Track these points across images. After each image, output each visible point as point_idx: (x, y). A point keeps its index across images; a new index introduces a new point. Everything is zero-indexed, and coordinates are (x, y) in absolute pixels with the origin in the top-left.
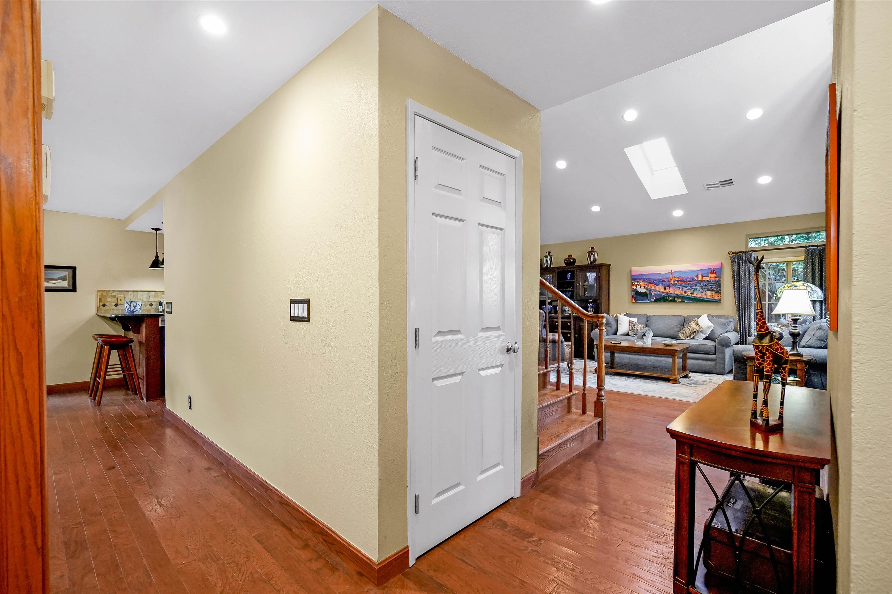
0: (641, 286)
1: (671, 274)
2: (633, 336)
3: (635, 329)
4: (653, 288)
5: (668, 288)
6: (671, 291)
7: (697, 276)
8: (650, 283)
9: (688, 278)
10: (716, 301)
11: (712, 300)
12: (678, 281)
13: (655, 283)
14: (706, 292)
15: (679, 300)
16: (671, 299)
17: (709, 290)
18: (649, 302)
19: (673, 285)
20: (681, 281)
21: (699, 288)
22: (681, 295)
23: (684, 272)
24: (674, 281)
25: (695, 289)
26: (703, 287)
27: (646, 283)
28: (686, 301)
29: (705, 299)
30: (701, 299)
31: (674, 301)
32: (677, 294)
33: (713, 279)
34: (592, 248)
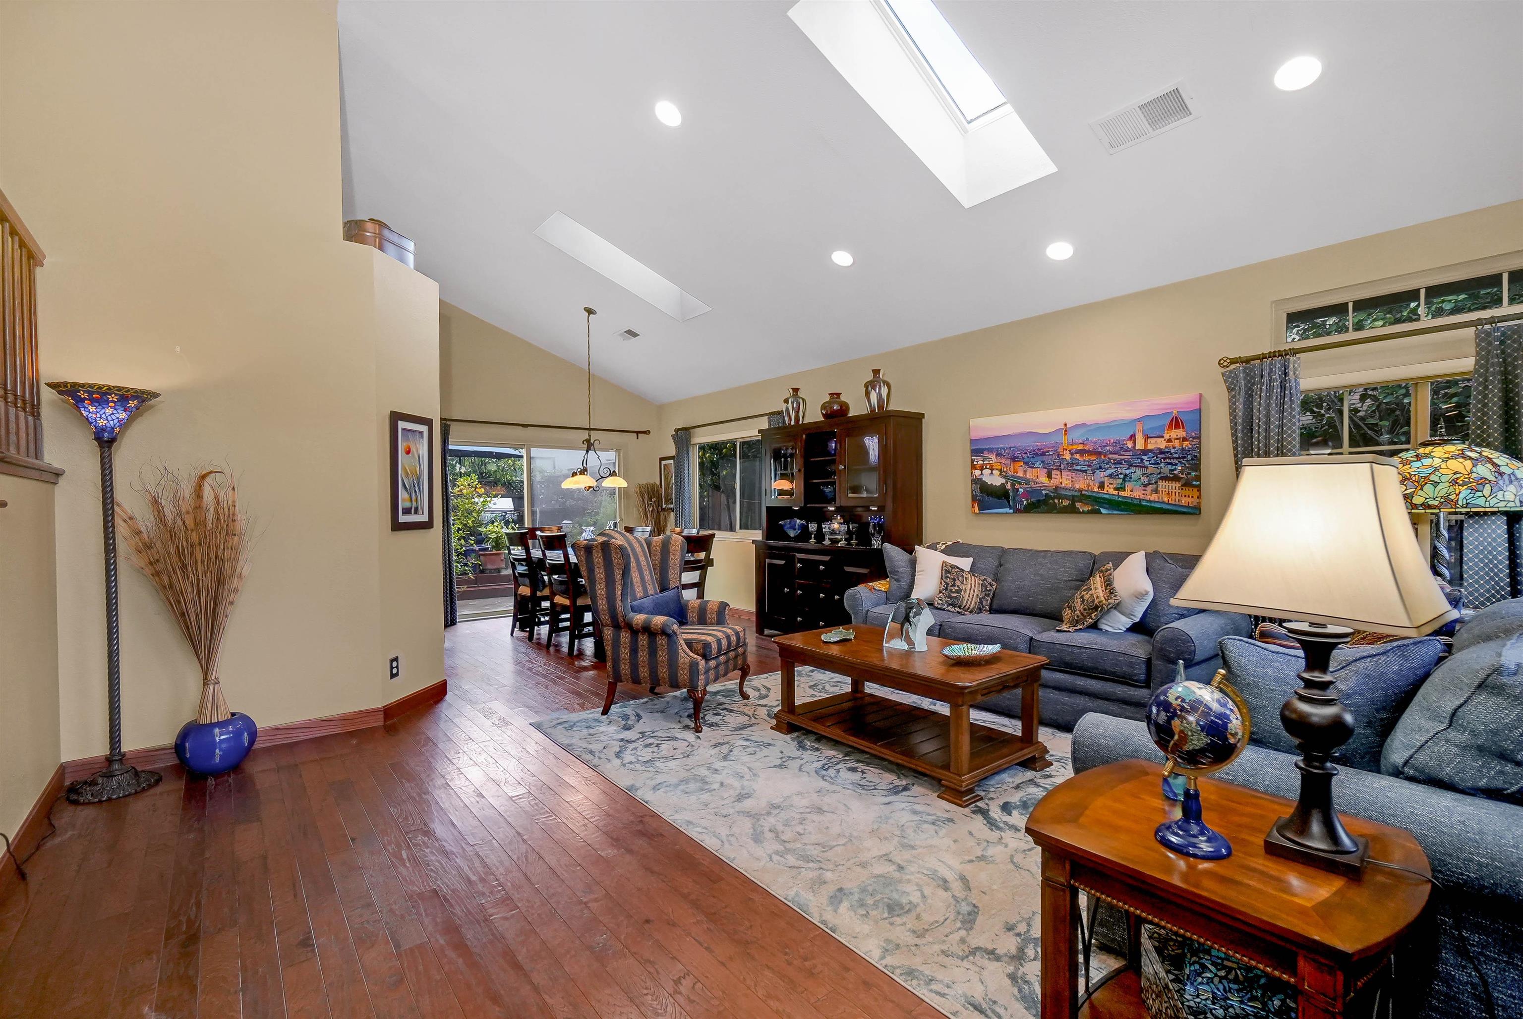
0: (992, 470)
1: (1066, 434)
2: (944, 610)
3: (954, 589)
4: (1020, 474)
5: (1058, 472)
6: (1065, 480)
7: (1133, 437)
8: (1014, 459)
9: (1107, 445)
10: (1185, 510)
11: (1174, 508)
12: (1082, 452)
13: (1026, 460)
14: (1156, 482)
15: (1086, 509)
16: (1066, 503)
17: (1165, 478)
18: (1011, 511)
19: (1071, 465)
20: (1089, 453)
21: (1139, 472)
22: (1090, 494)
23: (1099, 427)
24: (1072, 454)
25: (1126, 475)
26: (1150, 470)
27: (1003, 461)
28: (1103, 511)
29: (1153, 505)
30: (1144, 503)
31: (1071, 510)
32: (1080, 491)
33: (1177, 443)
34: (876, 372)
